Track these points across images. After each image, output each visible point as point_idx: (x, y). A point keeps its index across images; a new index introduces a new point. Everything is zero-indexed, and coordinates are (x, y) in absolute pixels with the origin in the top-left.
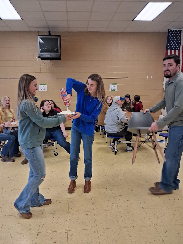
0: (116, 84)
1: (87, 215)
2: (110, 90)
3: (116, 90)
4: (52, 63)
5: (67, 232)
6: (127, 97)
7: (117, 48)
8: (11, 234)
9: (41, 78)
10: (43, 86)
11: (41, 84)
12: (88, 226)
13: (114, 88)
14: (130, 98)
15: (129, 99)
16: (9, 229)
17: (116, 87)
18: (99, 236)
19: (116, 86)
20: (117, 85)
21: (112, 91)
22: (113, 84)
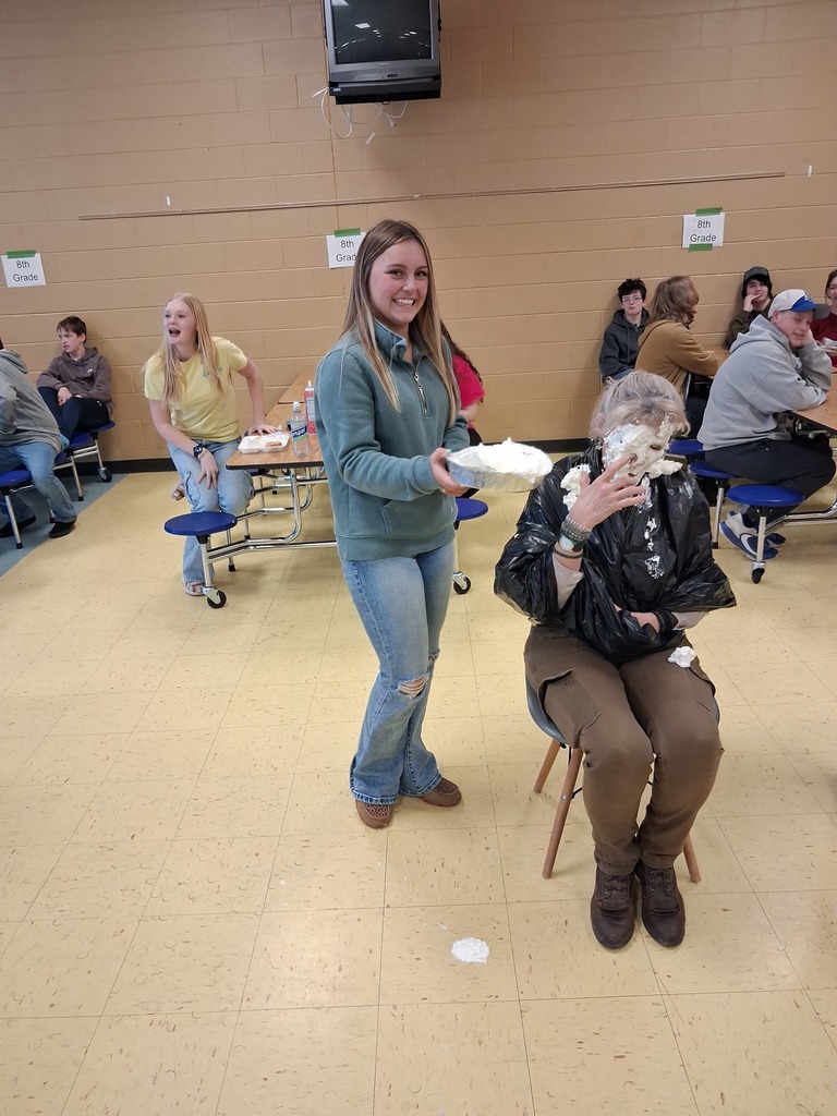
0: (718, 211)
1: (725, 910)
2: (686, 244)
3: (719, 242)
4: (393, 119)
5: (658, 999)
6: (758, 282)
7: (731, 5)
8: (395, 1007)
9: (340, 200)
10: (346, 238)
11: (338, 233)
12: (750, 970)
13: (705, 232)
14: (770, 287)
15: (766, 288)
16: (377, 977)
17: (715, 228)
18: (827, 1026)
19: (717, 222)
20: (722, 214)
21: (693, 248)
22: (700, 212)
